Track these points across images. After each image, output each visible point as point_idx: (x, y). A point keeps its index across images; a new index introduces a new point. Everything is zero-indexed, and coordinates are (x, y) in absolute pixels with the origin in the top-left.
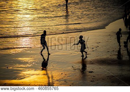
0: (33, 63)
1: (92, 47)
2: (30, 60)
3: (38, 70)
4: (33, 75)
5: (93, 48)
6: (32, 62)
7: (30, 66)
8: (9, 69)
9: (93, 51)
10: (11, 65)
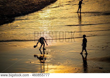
0: (52, 59)
1: (103, 46)
2: (49, 56)
3: (55, 65)
4: (52, 69)
5: (103, 48)
6: (50, 58)
7: (49, 61)
8: (32, 64)
9: (103, 50)
10: (33, 60)
